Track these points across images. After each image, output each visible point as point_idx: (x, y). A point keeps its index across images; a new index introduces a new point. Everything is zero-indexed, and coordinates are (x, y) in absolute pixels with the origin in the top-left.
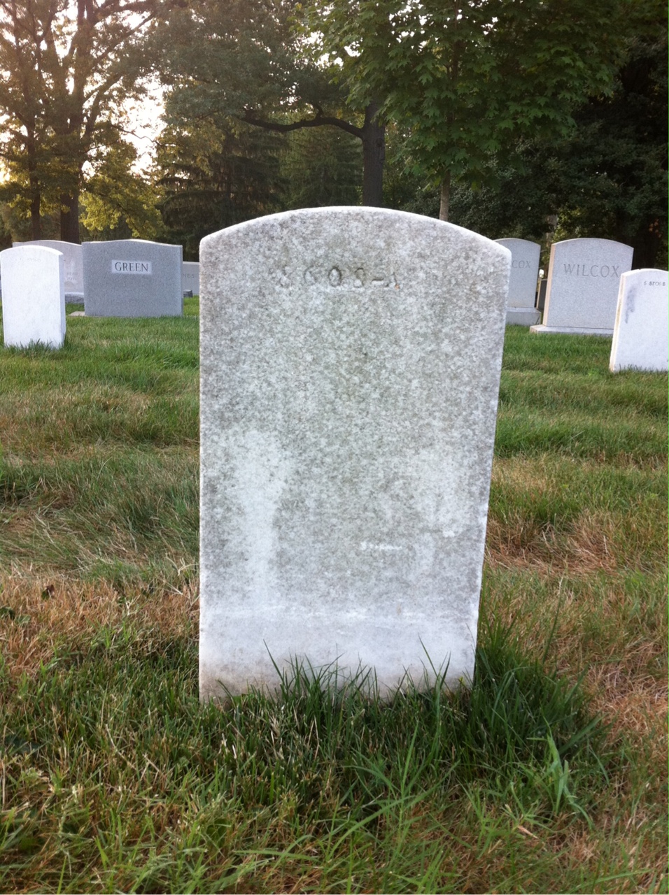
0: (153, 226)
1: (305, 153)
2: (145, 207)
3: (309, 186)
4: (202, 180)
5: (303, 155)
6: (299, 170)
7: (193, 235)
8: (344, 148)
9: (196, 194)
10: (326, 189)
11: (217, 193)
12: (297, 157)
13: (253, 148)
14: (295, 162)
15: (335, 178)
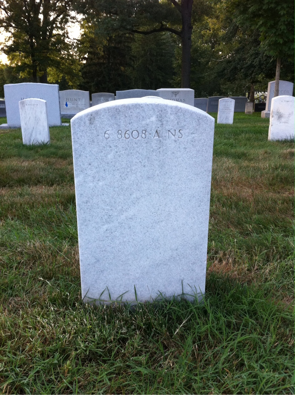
0: (78, 80)
1: (141, 43)
2: (74, 71)
3: (143, 59)
4: (97, 58)
5: (140, 45)
6: (138, 51)
7: (94, 83)
8: (158, 40)
9: (95, 64)
10: (151, 59)
11: (104, 64)
12: (138, 45)
13: (120, 42)
14: (137, 48)
15: (155, 54)
